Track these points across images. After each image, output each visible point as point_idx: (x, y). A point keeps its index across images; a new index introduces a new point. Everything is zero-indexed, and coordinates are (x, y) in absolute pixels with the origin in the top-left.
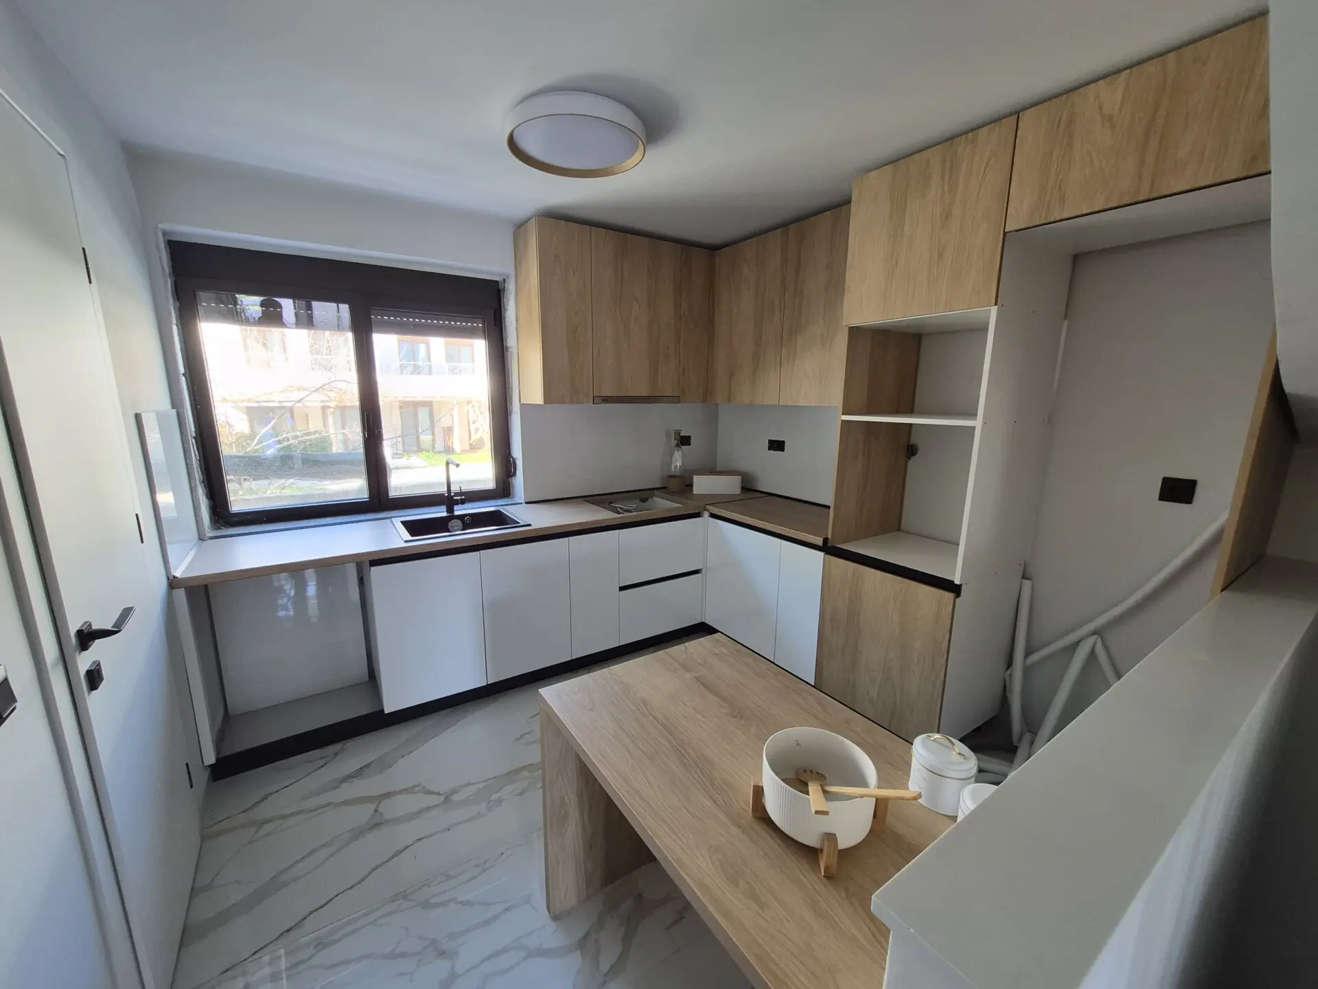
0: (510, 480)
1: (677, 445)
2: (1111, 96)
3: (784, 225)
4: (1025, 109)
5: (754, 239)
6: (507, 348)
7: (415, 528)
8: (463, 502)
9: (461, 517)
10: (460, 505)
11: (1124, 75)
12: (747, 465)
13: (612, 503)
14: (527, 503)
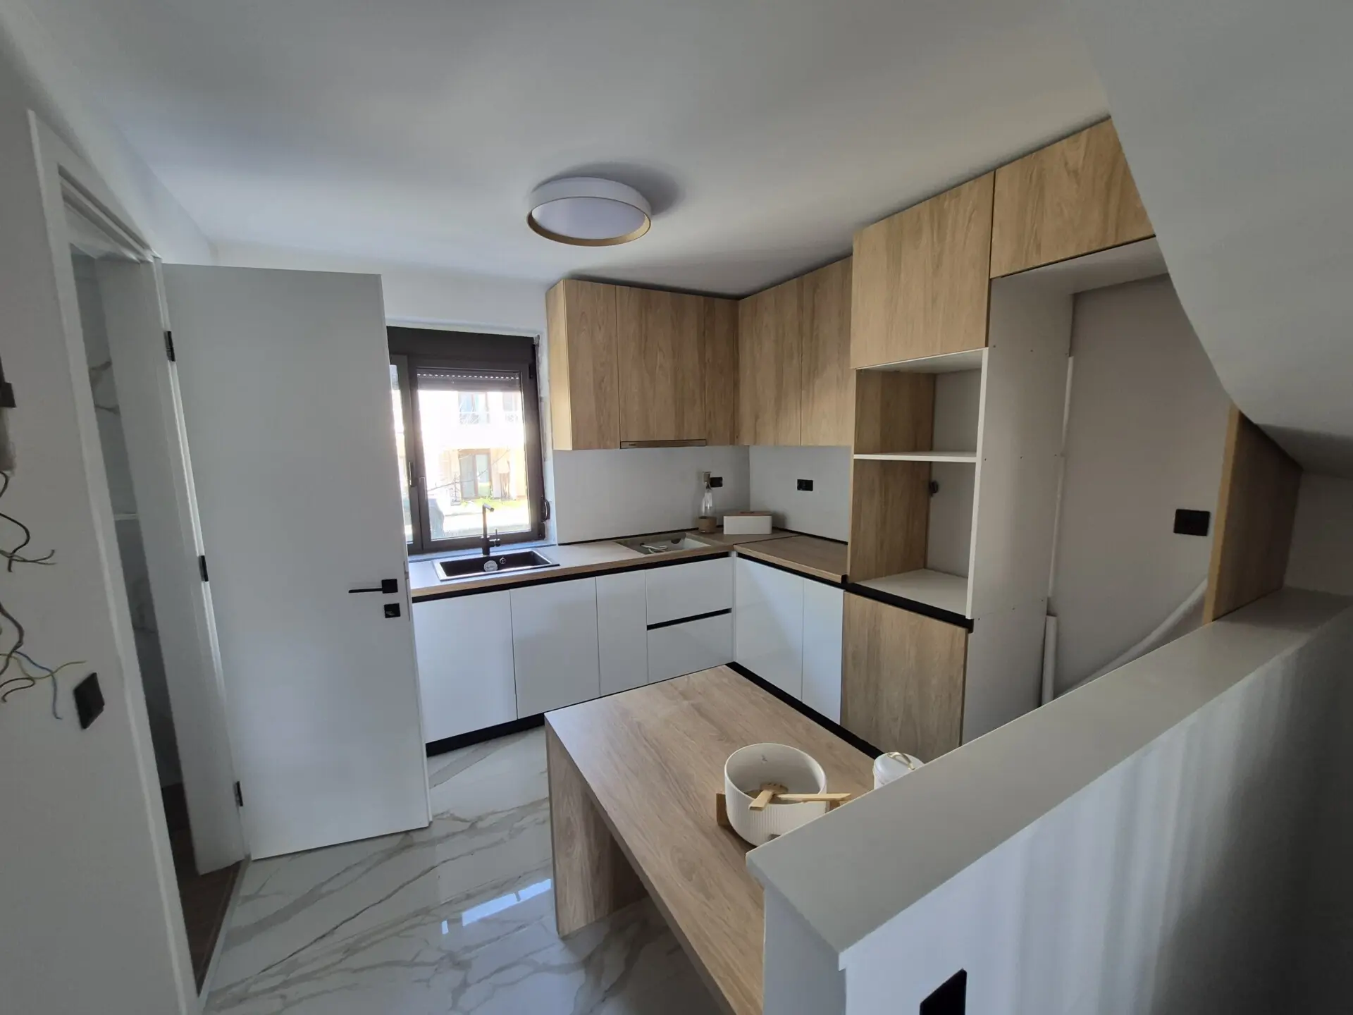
0: (544, 523)
1: (708, 487)
2: (1075, 153)
3: (798, 275)
4: (1001, 165)
5: (772, 289)
6: (541, 398)
7: (451, 569)
8: (498, 544)
9: (496, 559)
10: (495, 547)
11: (1085, 132)
12: (778, 506)
13: (643, 544)
14: (560, 545)
